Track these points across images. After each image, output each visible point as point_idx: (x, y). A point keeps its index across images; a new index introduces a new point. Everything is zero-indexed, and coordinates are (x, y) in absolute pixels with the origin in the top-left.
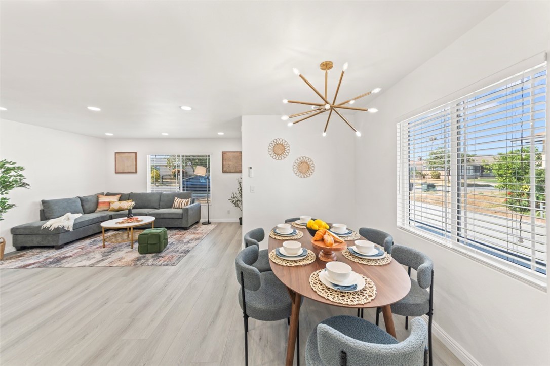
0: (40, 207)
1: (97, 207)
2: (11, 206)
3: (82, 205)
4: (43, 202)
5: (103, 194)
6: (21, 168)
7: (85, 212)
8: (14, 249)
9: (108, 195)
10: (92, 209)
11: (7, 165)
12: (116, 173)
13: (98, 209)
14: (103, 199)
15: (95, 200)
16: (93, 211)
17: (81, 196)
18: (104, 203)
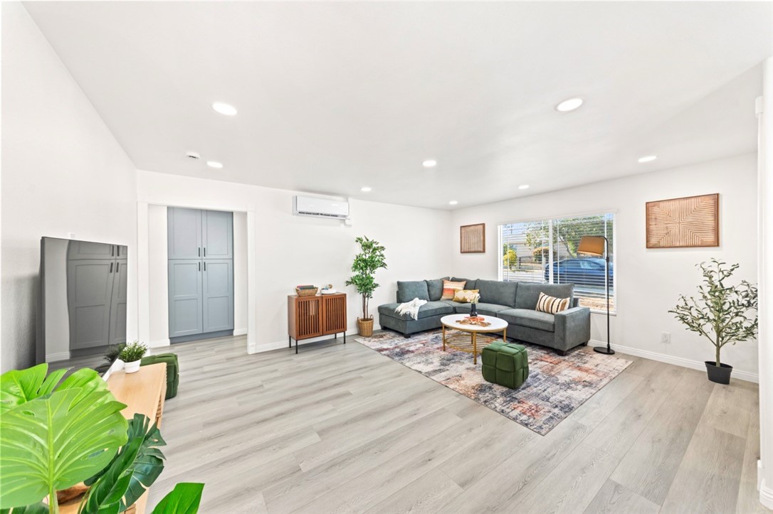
0: (396, 289)
1: (442, 295)
2: (377, 285)
3: (429, 291)
4: (399, 284)
5: (448, 279)
6: (383, 248)
7: (431, 299)
8: (379, 328)
9: (454, 280)
10: (437, 296)
11: (374, 245)
12: (461, 252)
13: (443, 297)
14: (448, 285)
15: (440, 285)
16: (438, 299)
17: (428, 280)
18: (449, 290)
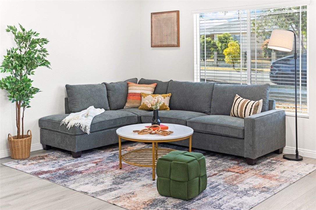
0: (64, 95)
1: (126, 102)
2: (36, 90)
3: (108, 97)
4: (68, 87)
5: (135, 81)
6: (45, 41)
7: (111, 107)
8: (41, 148)
9: (143, 82)
10: (120, 103)
11: (33, 37)
12: (152, 47)
13: (127, 105)
14: (134, 89)
15: (124, 88)
16: (121, 107)
17: (108, 82)
18: (134, 94)
